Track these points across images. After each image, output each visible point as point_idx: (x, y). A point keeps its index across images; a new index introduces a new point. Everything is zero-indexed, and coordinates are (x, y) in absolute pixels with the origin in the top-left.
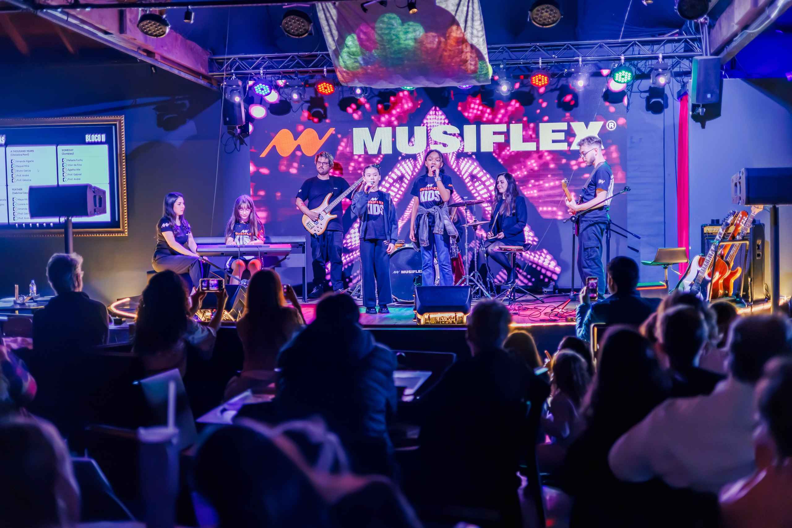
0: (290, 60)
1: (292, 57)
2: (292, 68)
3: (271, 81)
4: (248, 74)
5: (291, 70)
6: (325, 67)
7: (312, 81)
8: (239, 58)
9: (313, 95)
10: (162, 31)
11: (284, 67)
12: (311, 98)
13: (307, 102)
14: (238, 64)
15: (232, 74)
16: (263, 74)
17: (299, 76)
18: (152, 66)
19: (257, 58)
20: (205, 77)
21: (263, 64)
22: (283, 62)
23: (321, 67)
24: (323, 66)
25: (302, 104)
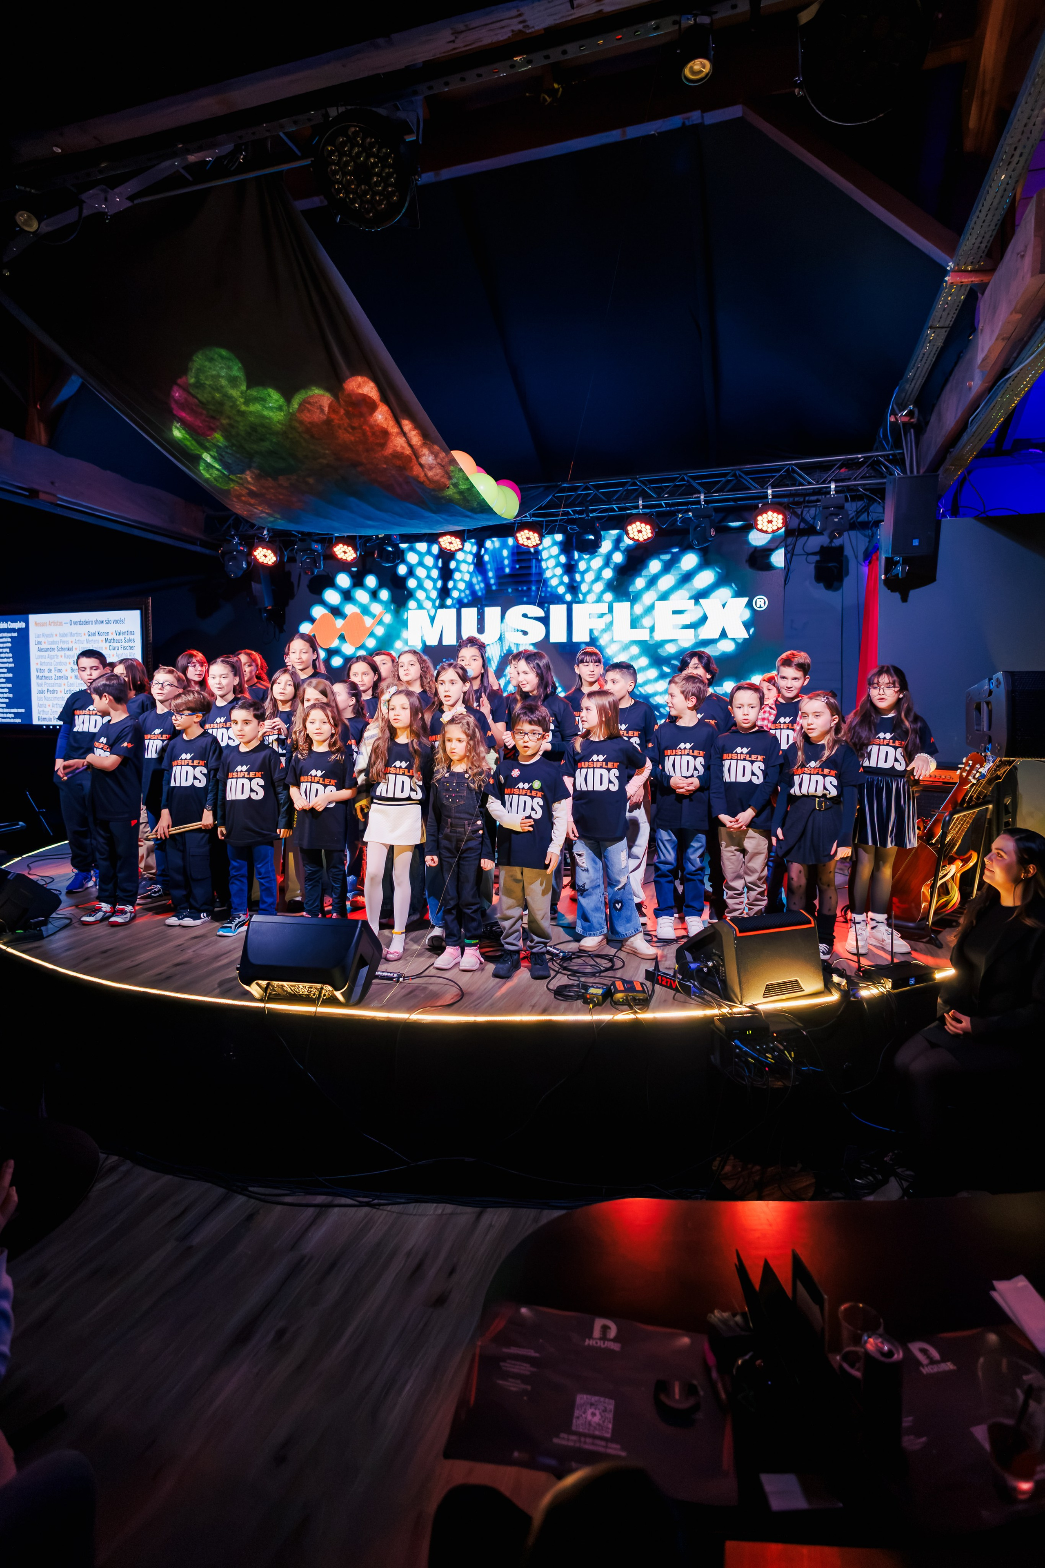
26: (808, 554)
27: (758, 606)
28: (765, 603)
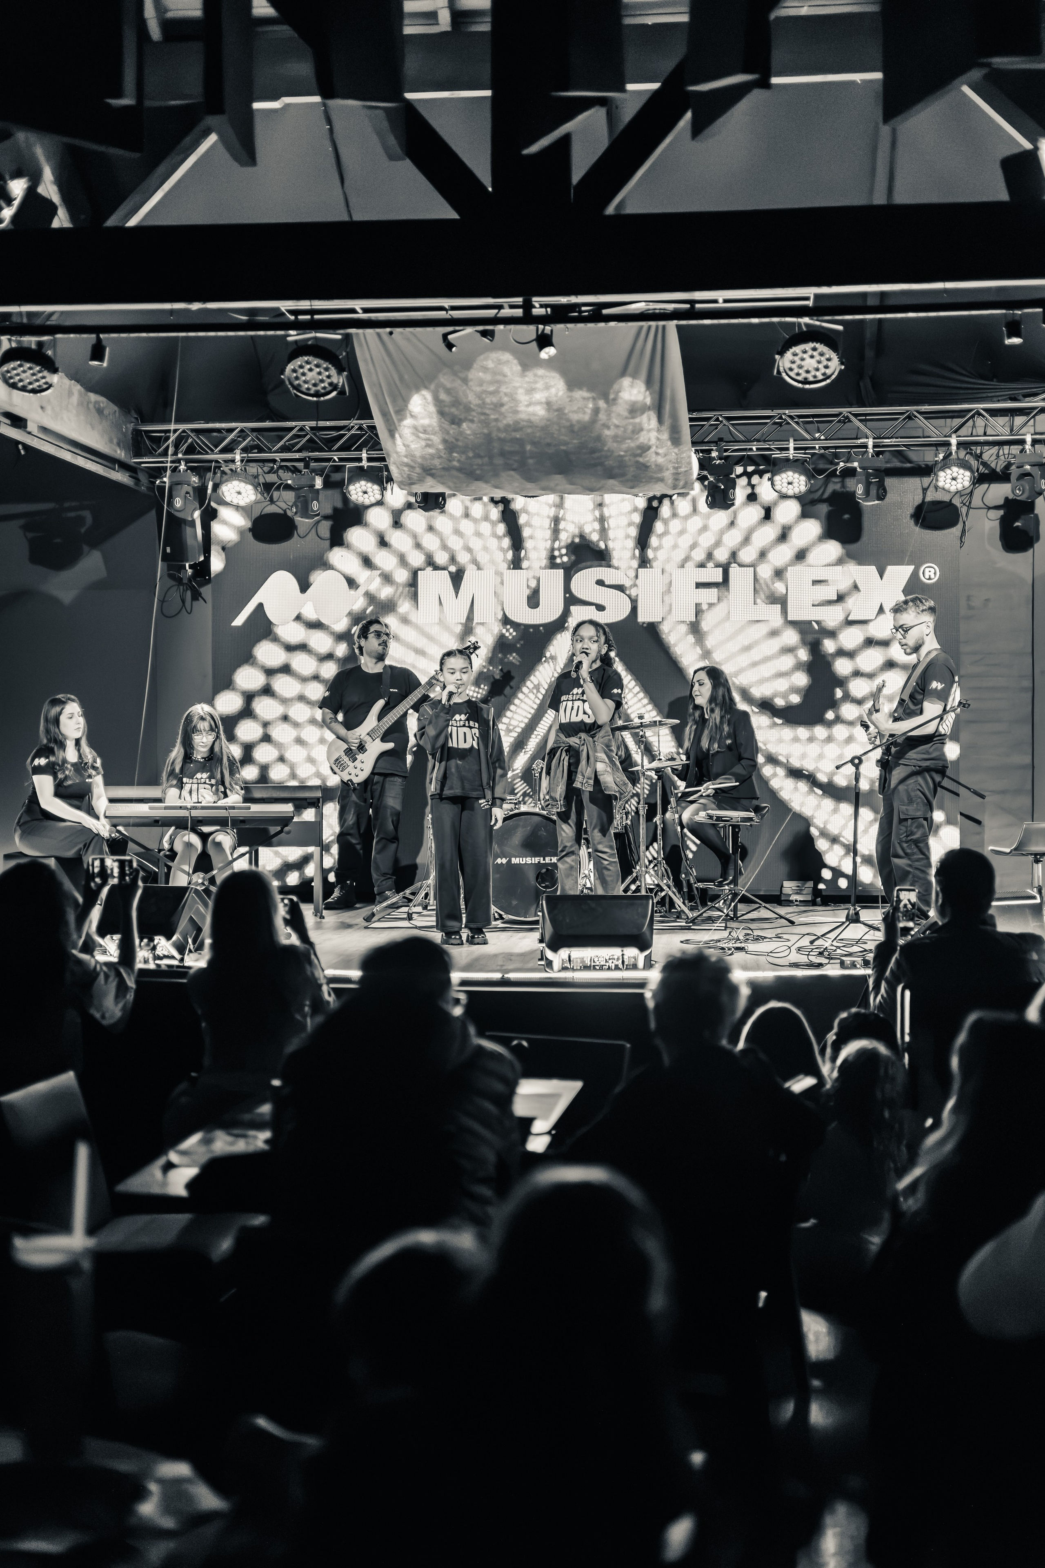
0: (296, 436)
1: (299, 430)
2: (299, 451)
3: (256, 477)
4: (211, 461)
5: (297, 456)
6: (364, 451)
7: (336, 477)
8: (193, 430)
9: (339, 505)
10: (46, 383)
11: (284, 449)
12: (335, 510)
13: (326, 518)
14: (190, 440)
15: (178, 461)
16: (242, 461)
17: (313, 464)
18: (18, 442)
19: (230, 431)
20: (124, 466)
21: (240, 443)
22: (281, 438)
23: (355, 450)
24: (359, 449)
25: (318, 522)
26: (989, 508)
27: (927, 577)
28: (935, 573)
